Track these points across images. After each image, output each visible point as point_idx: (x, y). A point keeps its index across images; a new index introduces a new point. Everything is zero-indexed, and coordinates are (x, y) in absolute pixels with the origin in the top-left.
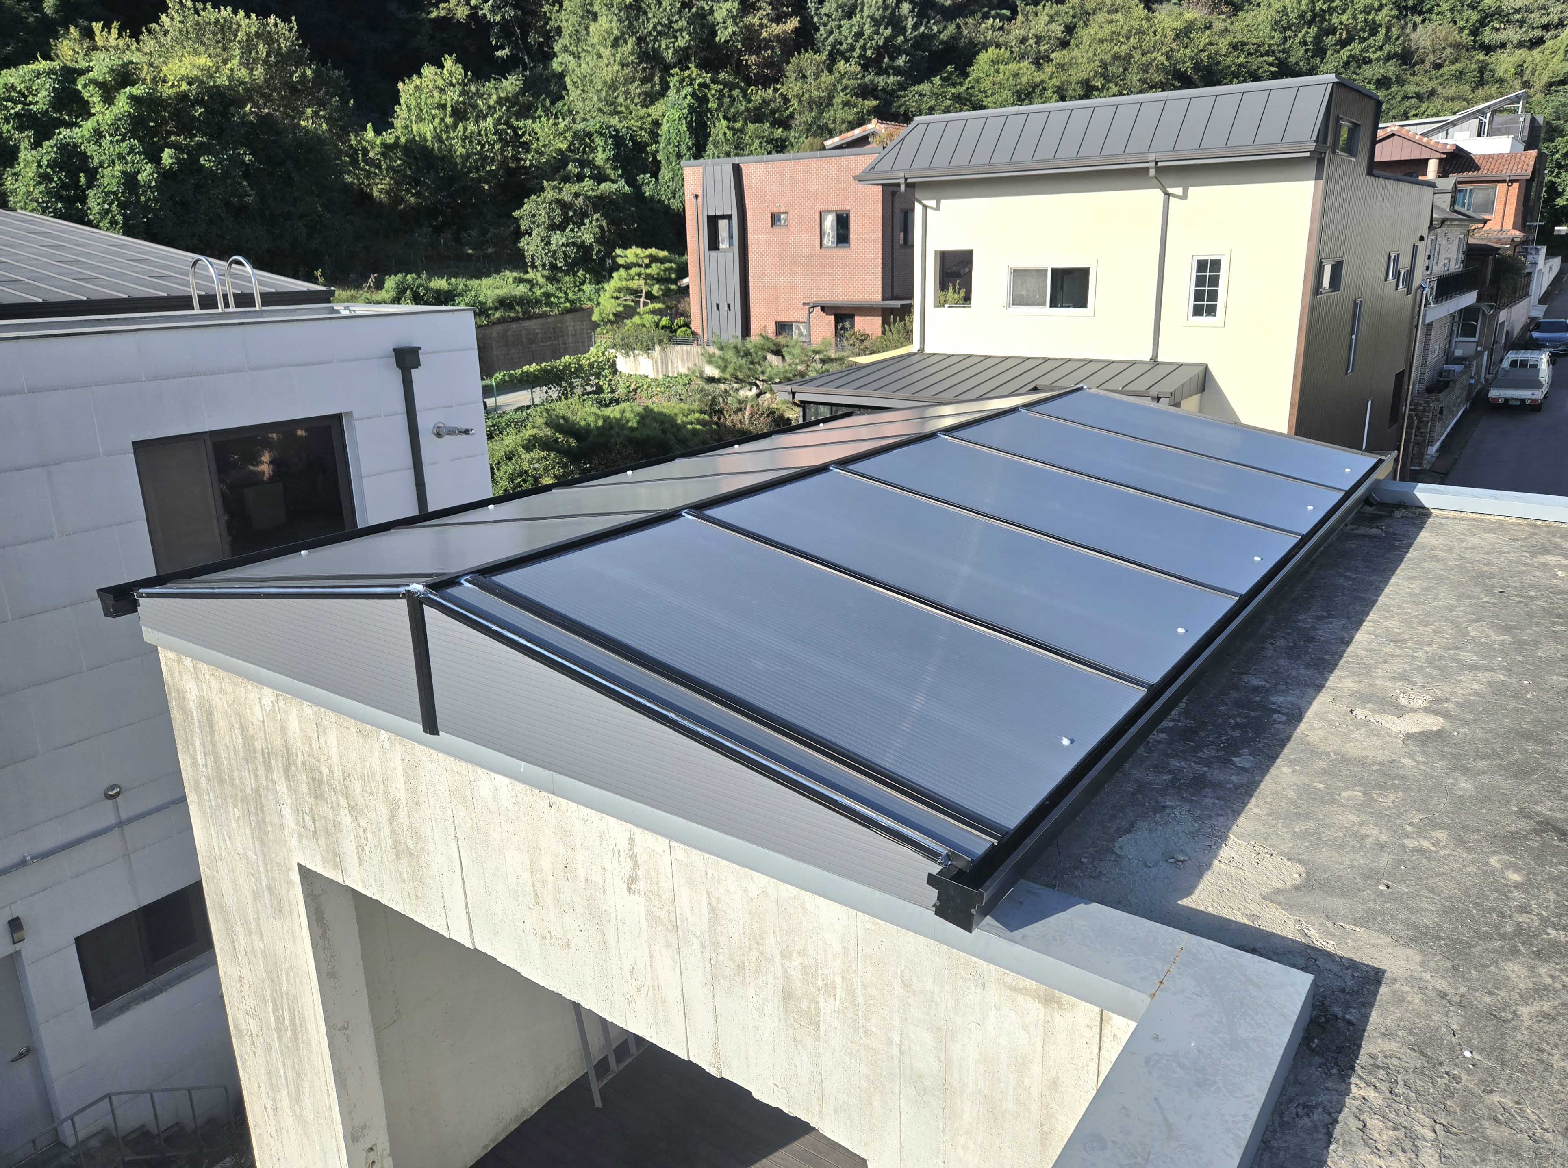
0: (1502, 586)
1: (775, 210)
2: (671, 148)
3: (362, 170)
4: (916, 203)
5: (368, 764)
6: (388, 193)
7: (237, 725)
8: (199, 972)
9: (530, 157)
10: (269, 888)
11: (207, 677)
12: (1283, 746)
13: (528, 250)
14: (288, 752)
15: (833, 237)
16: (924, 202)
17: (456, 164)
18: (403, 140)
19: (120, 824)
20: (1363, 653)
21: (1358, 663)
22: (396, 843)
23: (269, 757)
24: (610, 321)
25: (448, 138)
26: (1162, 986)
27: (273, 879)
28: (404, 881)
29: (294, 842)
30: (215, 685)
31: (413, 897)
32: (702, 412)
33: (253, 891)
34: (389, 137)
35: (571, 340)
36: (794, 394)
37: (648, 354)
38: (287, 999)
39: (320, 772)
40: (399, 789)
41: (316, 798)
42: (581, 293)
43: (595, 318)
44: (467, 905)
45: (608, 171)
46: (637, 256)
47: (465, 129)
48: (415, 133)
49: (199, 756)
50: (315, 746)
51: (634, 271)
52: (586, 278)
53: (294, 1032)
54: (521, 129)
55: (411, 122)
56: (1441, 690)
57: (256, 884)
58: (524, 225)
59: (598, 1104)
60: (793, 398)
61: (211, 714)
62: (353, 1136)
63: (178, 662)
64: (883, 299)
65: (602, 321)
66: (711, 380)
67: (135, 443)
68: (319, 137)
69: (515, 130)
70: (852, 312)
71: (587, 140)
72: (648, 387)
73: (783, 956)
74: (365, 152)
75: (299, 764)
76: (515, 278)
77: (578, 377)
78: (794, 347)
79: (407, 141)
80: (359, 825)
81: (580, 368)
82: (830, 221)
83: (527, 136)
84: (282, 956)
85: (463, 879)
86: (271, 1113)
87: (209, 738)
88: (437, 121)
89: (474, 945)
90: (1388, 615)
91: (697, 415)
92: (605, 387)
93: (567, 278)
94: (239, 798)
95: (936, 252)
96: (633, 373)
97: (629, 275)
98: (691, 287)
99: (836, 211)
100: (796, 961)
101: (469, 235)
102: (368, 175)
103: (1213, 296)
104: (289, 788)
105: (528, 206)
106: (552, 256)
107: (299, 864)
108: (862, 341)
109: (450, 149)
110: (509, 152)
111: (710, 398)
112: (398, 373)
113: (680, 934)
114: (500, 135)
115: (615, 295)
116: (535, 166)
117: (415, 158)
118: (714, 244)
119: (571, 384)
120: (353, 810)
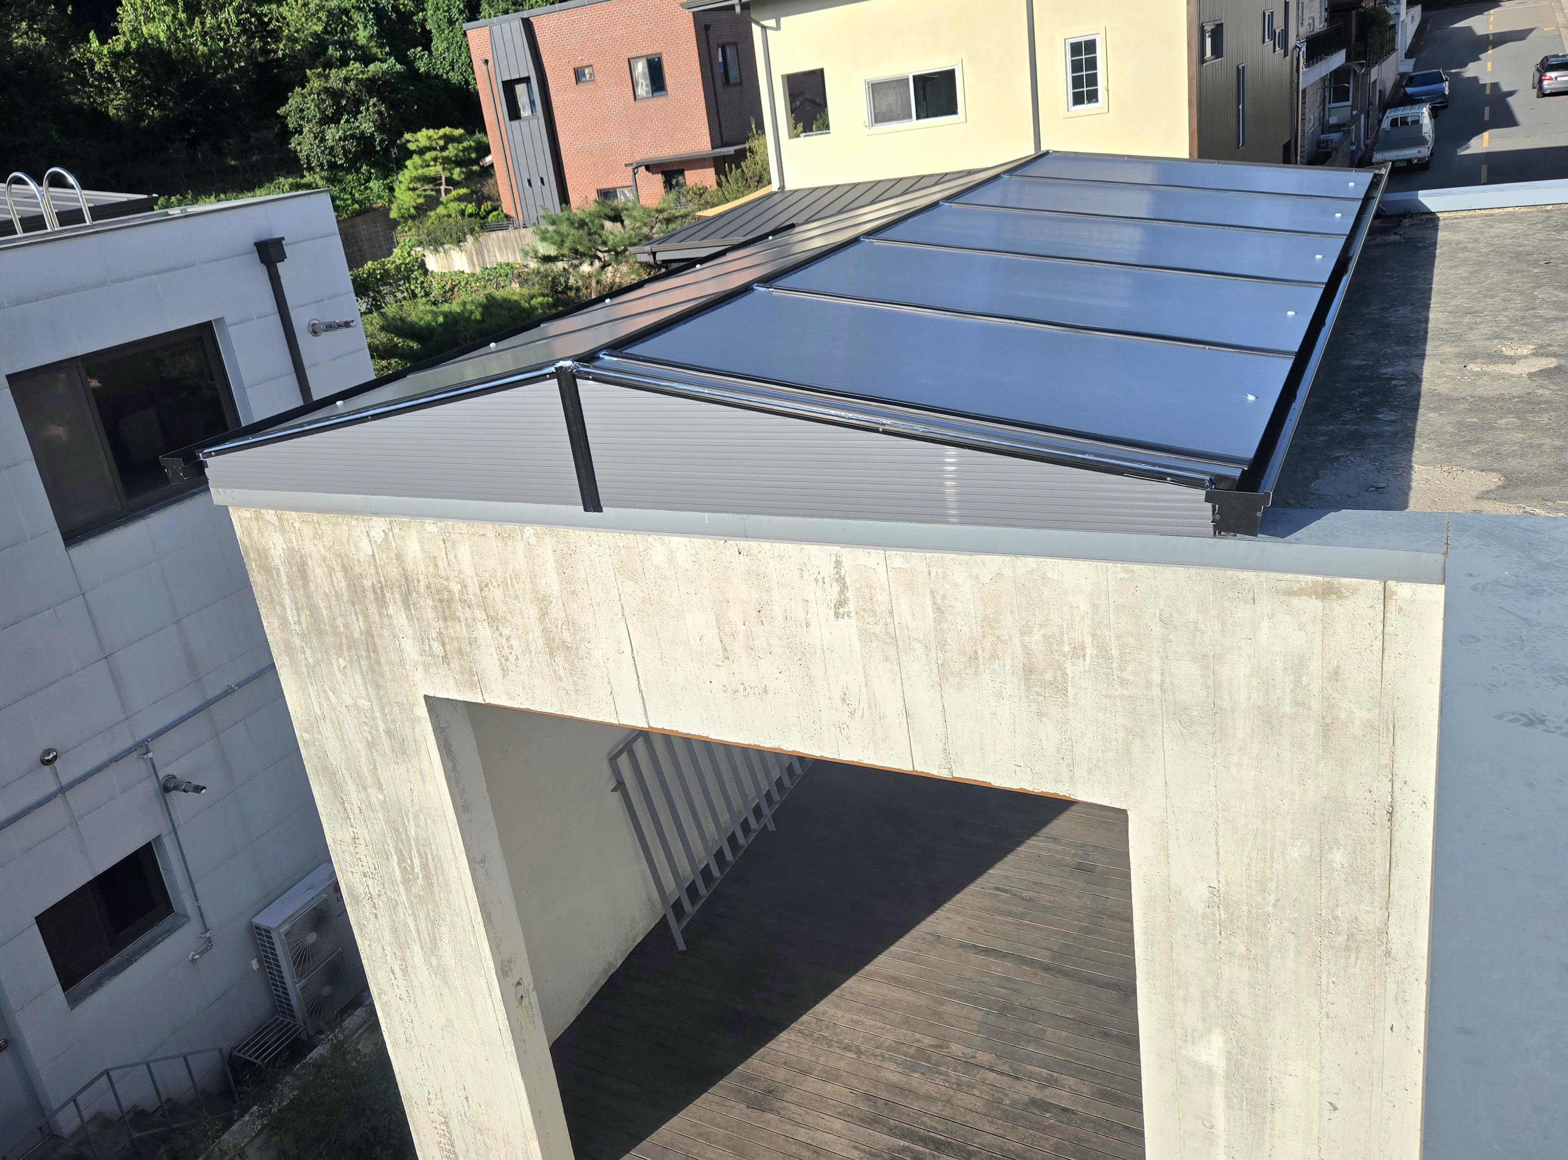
0: (1545, 259)
1: (577, 65)
2: (440, 14)
3: (91, 86)
4: (754, 26)
5: (511, 567)
6: (126, 109)
7: (338, 569)
8: (166, 937)
9: (281, 46)
10: (389, 733)
11: (297, 525)
12: (1418, 400)
13: (301, 151)
14: (407, 580)
15: (647, 86)
16: (762, 23)
17: (200, 66)
18: (134, 45)
19: (62, 790)
20: (1446, 326)
21: (1445, 334)
22: (549, 642)
23: (382, 591)
24: (413, 217)
25: (185, 36)
26: (1449, 546)
27: (393, 721)
28: (561, 679)
29: (419, 674)
30: (307, 531)
31: (572, 693)
32: (544, 295)
33: (368, 741)
34: (118, 44)
35: (366, 247)
36: (654, 254)
37: (460, 247)
38: (417, 845)
39: (449, 591)
40: (551, 583)
41: (445, 619)
42: (369, 191)
43: (393, 215)
44: (639, 684)
45: (374, 50)
46: (430, 138)
47: (203, 23)
48: (147, 36)
49: (291, 615)
50: (442, 564)
51: (428, 156)
52: (370, 173)
53: (427, 877)
54: (266, 16)
55: (140, 23)
56: (1540, 339)
57: (370, 733)
58: (291, 124)
59: (681, 946)
60: (655, 258)
61: (304, 564)
62: (503, 971)
63: (257, 519)
64: (713, 148)
65: (402, 217)
66: (547, 259)
67: (8, 377)
68: (40, 55)
69: (259, 17)
70: (681, 167)
71: (344, 18)
72: (467, 283)
73: (1023, 633)
74: (92, 64)
75: (422, 589)
76: (291, 185)
77: (385, 284)
78: (634, 208)
79: (138, 45)
80: (501, 635)
81: (386, 274)
82: (641, 67)
83: (274, 22)
84: (409, 801)
85: (633, 658)
86: (399, 974)
87: (302, 592)
88: (168, 19)
89: (648, 724)
90: (1449, 296)
91: (540, 299)
92: (417, 291)
93: (349, 177)
94: (345, 646)
95: (782, 76)
96: (446, 271)
97: (424, 161)
98: (495, 165)
99: (646, 56)
100: (1038, 635)
101: (229, 144)
102: (100, 92)
103: (1093, 80)
104: (410, 618)
105: (294, 101)
106: (330, 154)
107: (426, 697)
108: (701, 195)
109: (190, 49)
110: (257, 44)
111: (550, 279)
112: (264, 268)
113: (900, 643)
114: (244, 25)
115: (411, 186)
116: (289, 56)
117: (152, 66)
118: (514, 113)
119: (379, 292)
120: (493, 620)
